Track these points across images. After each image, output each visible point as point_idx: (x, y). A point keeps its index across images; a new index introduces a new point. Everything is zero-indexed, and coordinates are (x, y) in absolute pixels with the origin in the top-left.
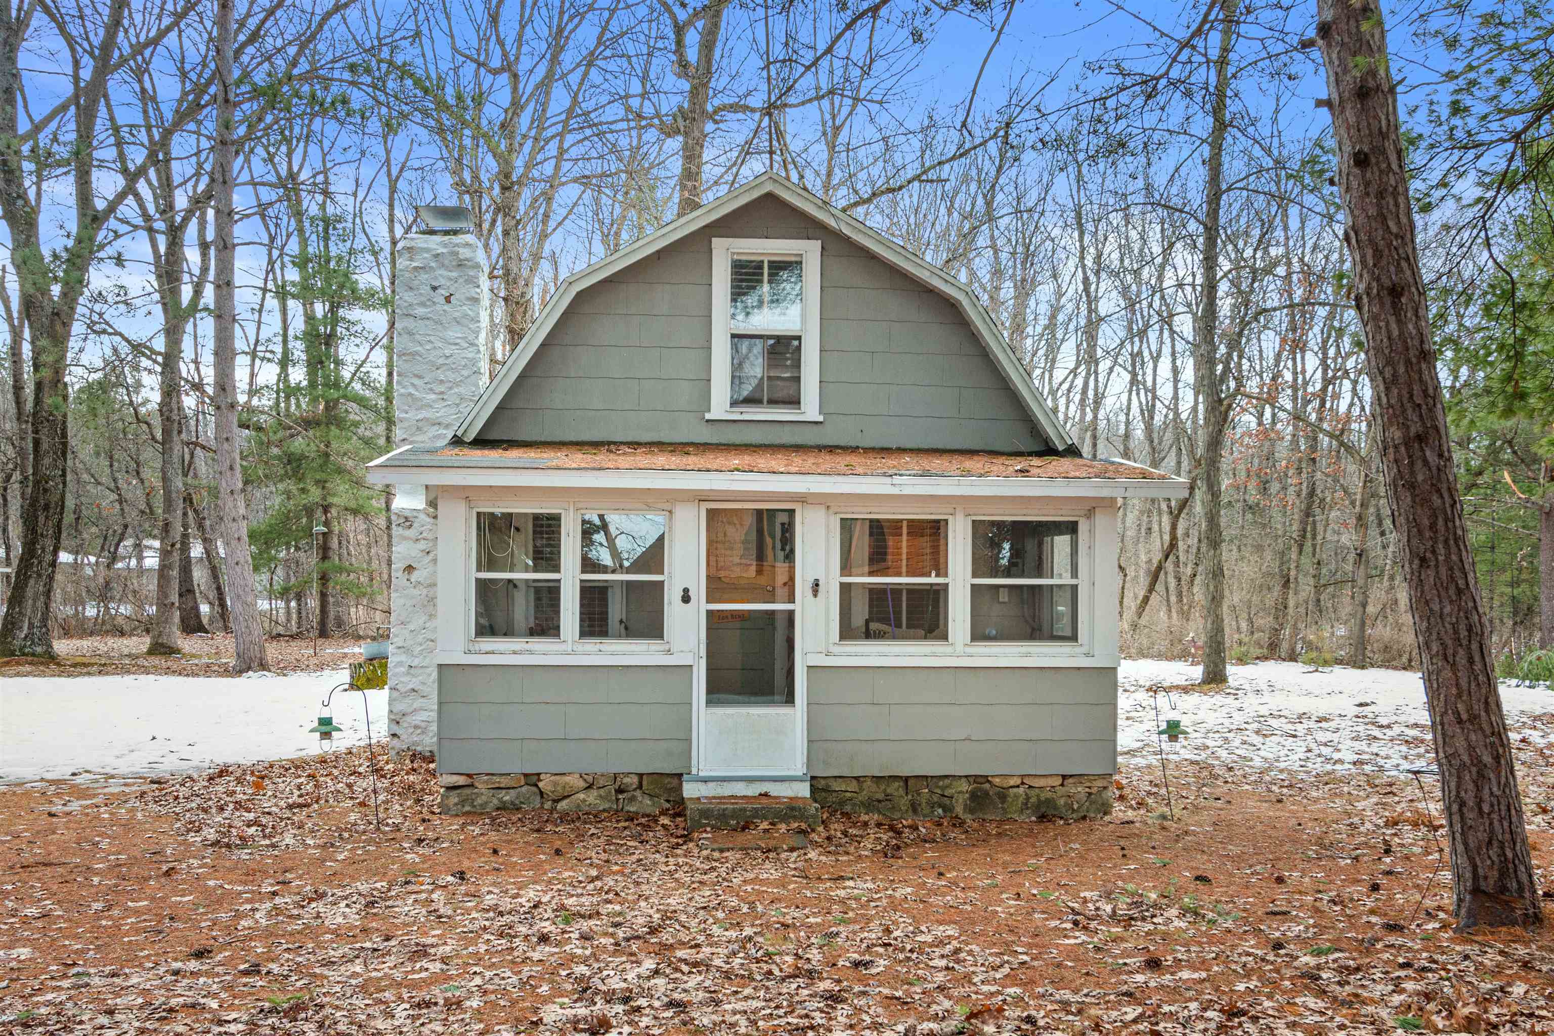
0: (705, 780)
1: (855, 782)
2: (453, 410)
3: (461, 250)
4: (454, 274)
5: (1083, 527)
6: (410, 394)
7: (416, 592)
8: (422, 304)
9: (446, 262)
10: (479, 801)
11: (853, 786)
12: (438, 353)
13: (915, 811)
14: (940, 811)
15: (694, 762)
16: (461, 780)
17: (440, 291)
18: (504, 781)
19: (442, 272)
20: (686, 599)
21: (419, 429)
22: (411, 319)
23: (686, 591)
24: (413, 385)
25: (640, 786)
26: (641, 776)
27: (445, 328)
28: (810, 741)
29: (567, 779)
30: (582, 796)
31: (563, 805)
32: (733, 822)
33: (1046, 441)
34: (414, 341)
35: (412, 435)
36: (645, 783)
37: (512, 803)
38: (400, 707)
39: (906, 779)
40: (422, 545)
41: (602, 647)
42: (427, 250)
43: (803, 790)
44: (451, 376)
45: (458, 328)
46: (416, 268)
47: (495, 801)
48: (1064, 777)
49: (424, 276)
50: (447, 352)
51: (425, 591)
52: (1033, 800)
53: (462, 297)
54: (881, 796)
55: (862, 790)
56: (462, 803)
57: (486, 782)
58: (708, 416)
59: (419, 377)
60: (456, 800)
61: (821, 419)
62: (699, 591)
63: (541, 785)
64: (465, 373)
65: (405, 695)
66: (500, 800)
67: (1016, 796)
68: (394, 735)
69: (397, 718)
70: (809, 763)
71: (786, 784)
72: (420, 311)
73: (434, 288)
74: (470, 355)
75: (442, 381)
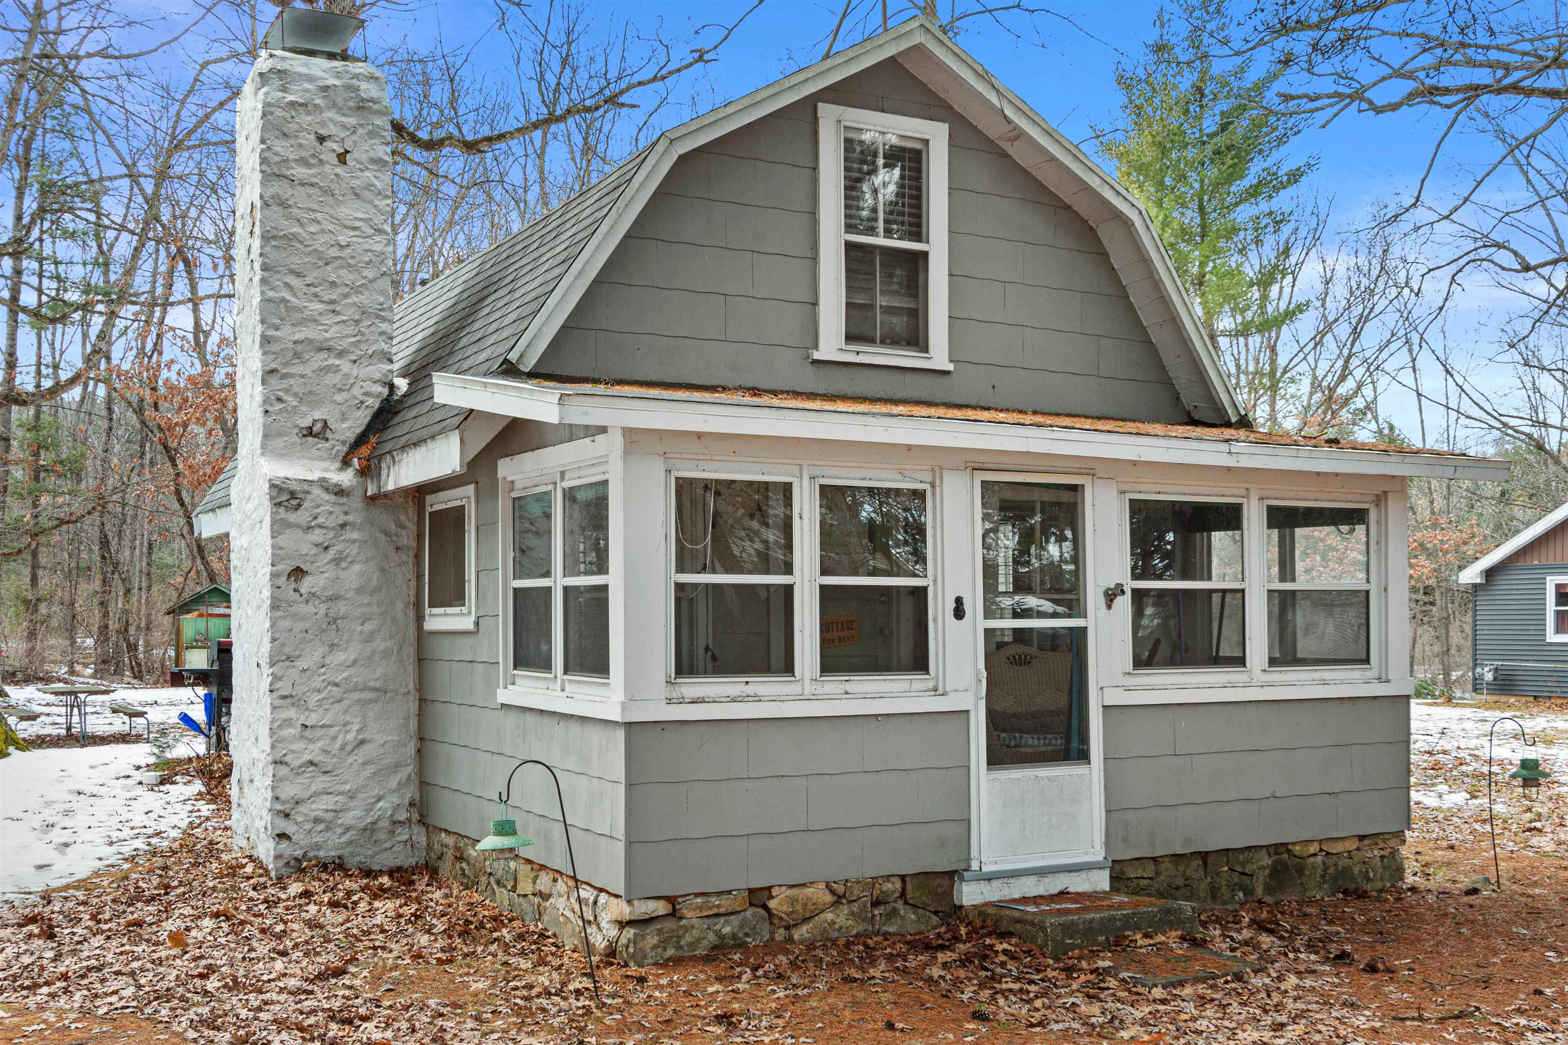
0: (989, 878)
1: (1151, 866)
2: (350, 330)
3: (364, 85)
4: (351, 121)
5: (1373, 516)
6: (283, 300)
7: (309, 609)
8: (303, 162)
9: (339, 101)
10: (688, 938)
11: (1150, 871)
12: (332, 239)
13: (1214, 898)
14: (1241, 894)
15: (974, 853)
16: (661, 908)
17: (329, 144)
18: (725, 903)
19: (330, 114)
20: (959, 613)
21: (296, 355)
22: (286, 184)
23: (959, 601)
24: (287, 285)
25: (903, 894)
26: (903, 878)
27: (338, 203)
28: (1108, 811)
29: (809, 891)
30: (829, 916)
31: (802, 933)
32: (1101, 939)
33: (1219, 409)
34: (289, 217)
35: (286, 364)
36: (909, 888)
37: (734, 936)
38: (289, 791)
39: (1204, 856)
40: (317, 536)
41: (848, 687)
42: (310, 78)
43: (1101, 881)
44: (347, 276)
45: (357, 203)
46: (292, 104)
47: (712, 937)
48: (1362, 838)
49: (305, 119)
50: (343, 240)
51: (323, 608)
52: (1331, 870)
53: (364, 158)
54: (1180, 881)
55: (1158, 873)
56: (663, 944)
57: (700, 908)
58: (816, 355)
59: (298, 275)
60: (655, 940)
61: (950, 367)
62: (975, 603)
63: (772, 904)
64: (370, 274)
65: (297, 772)
66: (718, 933)
67: (1314, 866)
68: (282, 836)
69: (286, 807)
70: (1108, 844)
71: (1083, 875)
72: (299, 172)
73: (321, 139)
74: (378, 248)
75: (333, 284)
